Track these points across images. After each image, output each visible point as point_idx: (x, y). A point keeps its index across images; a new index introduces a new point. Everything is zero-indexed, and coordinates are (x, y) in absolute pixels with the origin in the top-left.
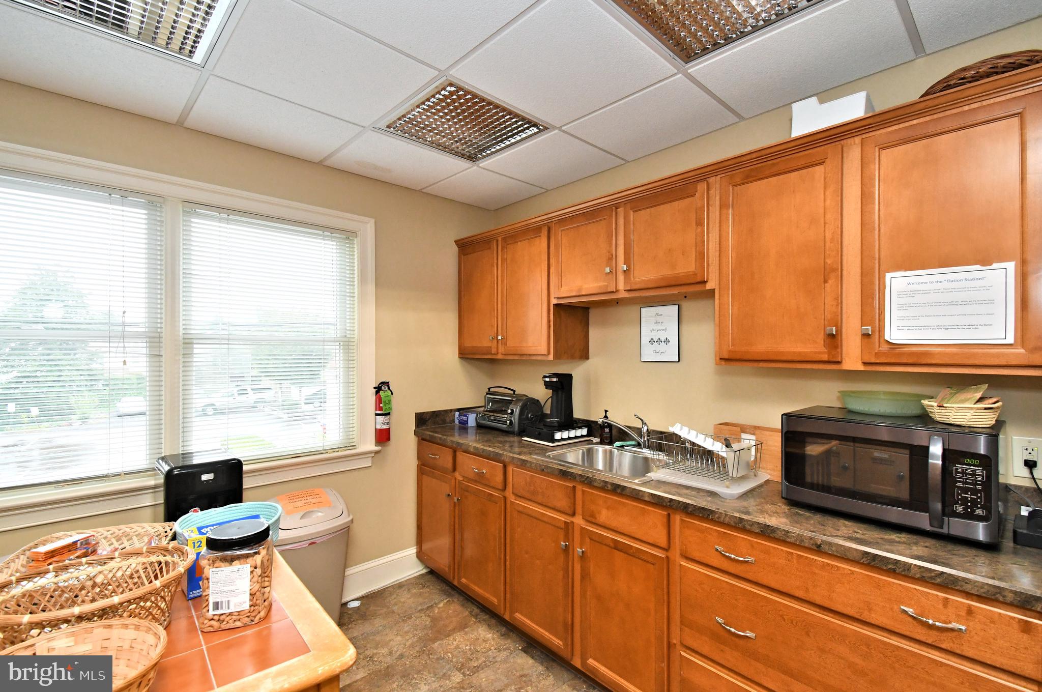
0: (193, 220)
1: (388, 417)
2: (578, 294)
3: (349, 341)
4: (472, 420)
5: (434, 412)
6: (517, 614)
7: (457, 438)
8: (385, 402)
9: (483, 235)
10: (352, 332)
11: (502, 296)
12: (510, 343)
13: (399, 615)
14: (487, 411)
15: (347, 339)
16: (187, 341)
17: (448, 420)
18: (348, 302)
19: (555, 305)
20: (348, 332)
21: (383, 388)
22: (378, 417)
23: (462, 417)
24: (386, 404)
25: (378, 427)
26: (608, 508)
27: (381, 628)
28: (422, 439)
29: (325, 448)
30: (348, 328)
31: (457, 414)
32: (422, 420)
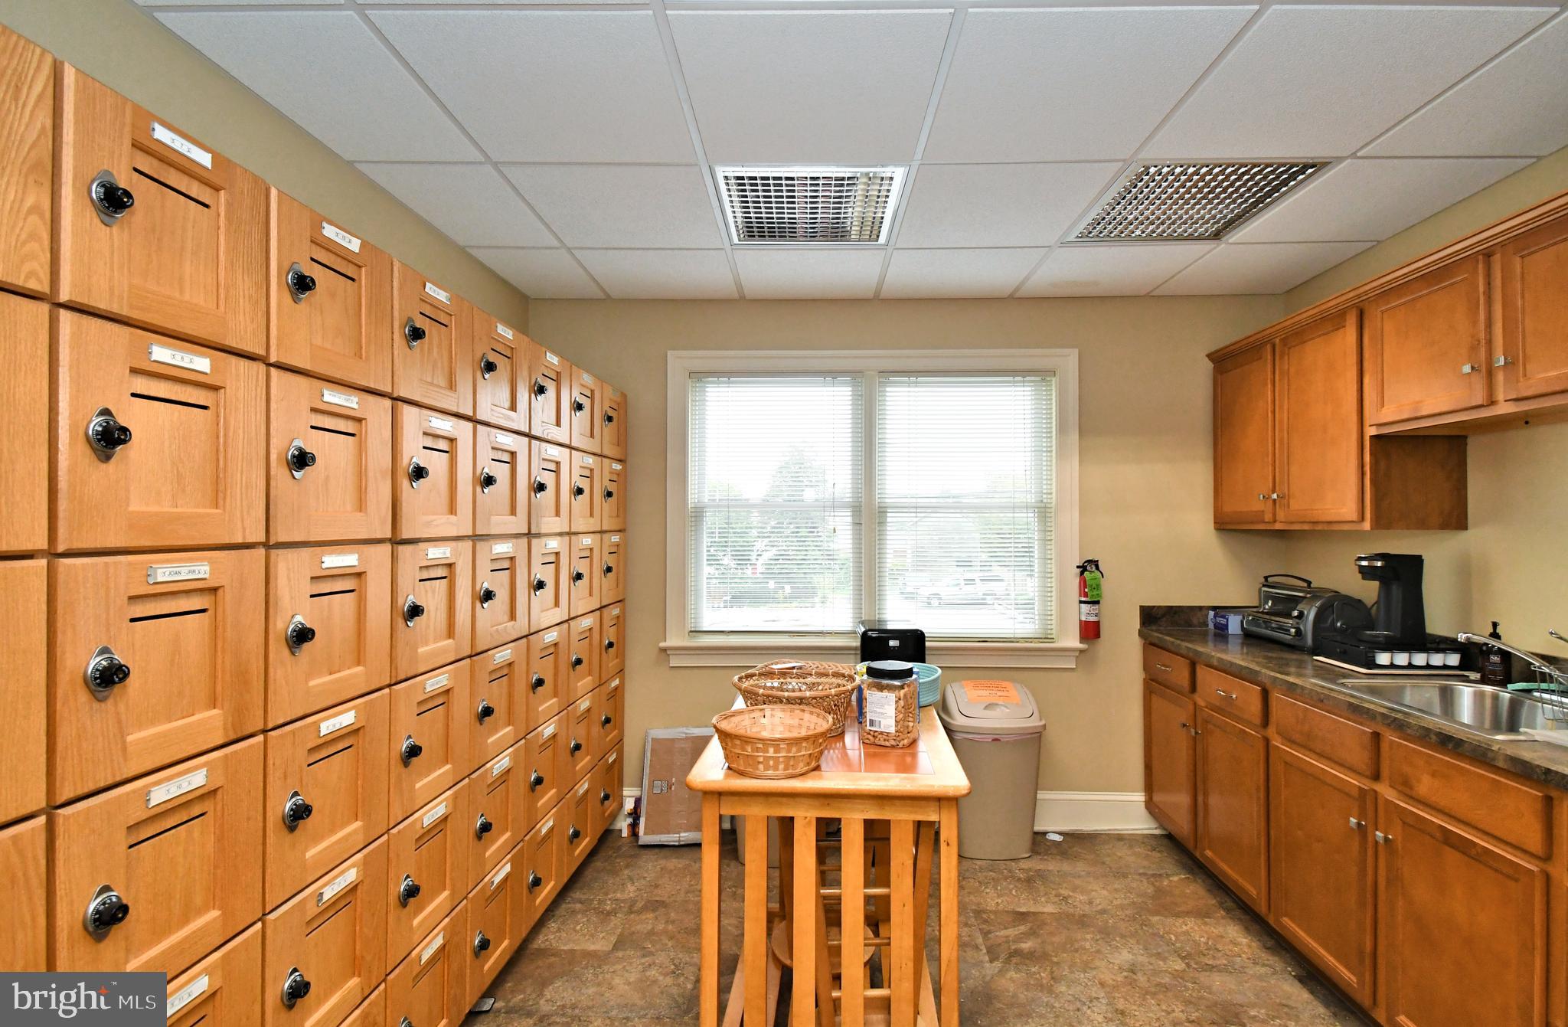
0: (888, 389)
1: (1097, 607)
2: (1412, 416)
3: (1045, 507)
4: (1234, 624)
5: (1171, 607)
6: (1285, 919)
7: (1209, 650)
8: (1091, 586)
9: (1251, 339)
10: (1049, 496)
11: (1281, 430)
12: (1295, 505)
13: (1110, 868)
14: (1262, 613)
15: (1043, 505)
16: (882, 510)
17: (1195, 621)
18: (1044, 459)
19: (1375, 438)
20: (1045, 496)
21: (1089, 568)
22: (1082, 605)
23: (1218, 619)
24: (1092, 589)
25: (1083, 618)
26: (1433, 775)
27: (1083, 873)
28: (1150, 645)
29: (1016, 636)
30: (1045, 491)
31: (1212, 613)
32: (1150, 616)
